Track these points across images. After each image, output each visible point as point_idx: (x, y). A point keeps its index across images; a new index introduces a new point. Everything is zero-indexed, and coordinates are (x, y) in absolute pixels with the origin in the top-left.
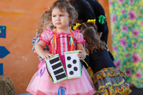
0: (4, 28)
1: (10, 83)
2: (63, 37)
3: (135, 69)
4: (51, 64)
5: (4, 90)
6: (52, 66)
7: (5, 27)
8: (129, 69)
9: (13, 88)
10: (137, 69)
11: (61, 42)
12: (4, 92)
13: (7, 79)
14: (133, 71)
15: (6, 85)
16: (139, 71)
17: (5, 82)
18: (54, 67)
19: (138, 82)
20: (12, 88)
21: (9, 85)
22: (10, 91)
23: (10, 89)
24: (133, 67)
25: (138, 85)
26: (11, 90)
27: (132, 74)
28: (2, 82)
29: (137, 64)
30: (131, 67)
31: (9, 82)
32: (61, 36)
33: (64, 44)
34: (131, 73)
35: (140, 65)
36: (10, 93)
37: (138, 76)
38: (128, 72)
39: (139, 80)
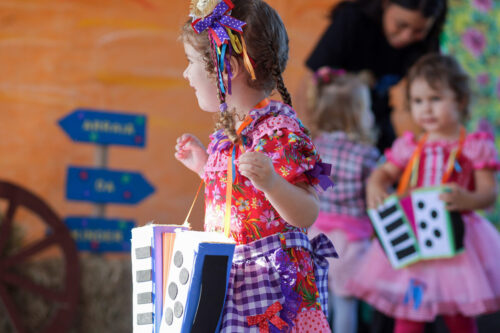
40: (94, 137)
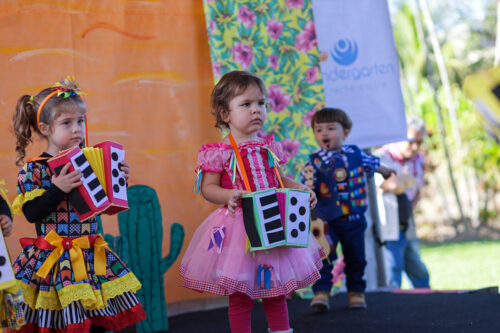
2: (254, 152)
4: (262, 205)
6: (264, 211)
11: (252, 166)
18: (267, 214)
32: (250, 150)
33: (258, 170)
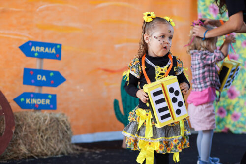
0: (58, 47)
1: (66, 121)
3: (231, 108)
5: (58, 130)
7: (61, 45)
8: (224, 107)
9: (70, 128)
10: (234, 107)
12: (58, 133)
13: (62, 116)
14: (228, 111)
15: (60, 124)
16: (237, 111)
17: (59, 119)
19: (234, 125)
20: (68, 127)
21: (65, 123)
22: (66, 132)
23: (66, 128)
24: (229, 105)
25: (235, 130)
26: (67, 130)
27: (227, 115)
28: (55, 119)
29: (234, 101)
30: (226, 104)
31: (65, 119)
34: (226, 113)
35: (238, 102)
36: (65, 134)
37: (235, 117)
38: (221, 112)
39: (236, 123)
40: (36, 54)
